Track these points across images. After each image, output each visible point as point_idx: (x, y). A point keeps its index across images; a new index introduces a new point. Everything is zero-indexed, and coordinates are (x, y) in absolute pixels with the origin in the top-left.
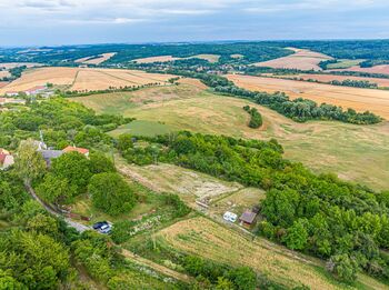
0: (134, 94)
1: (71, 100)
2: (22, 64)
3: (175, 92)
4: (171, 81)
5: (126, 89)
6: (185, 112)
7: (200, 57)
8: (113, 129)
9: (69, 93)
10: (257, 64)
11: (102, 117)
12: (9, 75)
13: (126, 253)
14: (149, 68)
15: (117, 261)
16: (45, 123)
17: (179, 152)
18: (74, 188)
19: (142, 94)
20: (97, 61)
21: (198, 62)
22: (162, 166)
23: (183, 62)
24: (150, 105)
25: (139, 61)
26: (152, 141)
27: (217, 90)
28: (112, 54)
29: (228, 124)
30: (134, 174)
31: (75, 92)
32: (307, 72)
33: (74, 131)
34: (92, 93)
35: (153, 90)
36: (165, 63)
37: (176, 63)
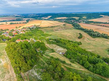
0: (54, 28)
1: (39, 29)
2: (29, 19)
3: (64, 28)
4: (64, 25)
5: (52, 27)
6: (64, 34)
7: (74, 18)
8: (47, 37)
9: (39, 27)
10: (89, 20)
11: (45, 34)
12: (26, 22)
13: (44, 55)
14: (60, 20)
15: (42, 55)
16: (34, 35)
17: (57, 42)
18: (38, 46)
19: (56, 28)
20: (46, 18)
21: (73, 19)
22: (53, 45)
23: (69, 19)
24: (57, 31)
25: (57, 19)
26: (54, 40)
27: (75, 28)
28: (50, 16)
29: (73, 37)
30: (48, 46)
31: (40, 27)
32: (104, 23)
33: (39, 37)
34: (44, 28)
35: (59, 27)
36: (64, 19)
37: (67, 19)
